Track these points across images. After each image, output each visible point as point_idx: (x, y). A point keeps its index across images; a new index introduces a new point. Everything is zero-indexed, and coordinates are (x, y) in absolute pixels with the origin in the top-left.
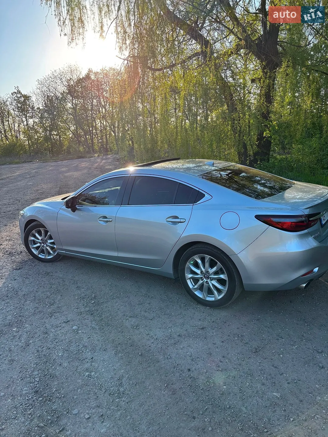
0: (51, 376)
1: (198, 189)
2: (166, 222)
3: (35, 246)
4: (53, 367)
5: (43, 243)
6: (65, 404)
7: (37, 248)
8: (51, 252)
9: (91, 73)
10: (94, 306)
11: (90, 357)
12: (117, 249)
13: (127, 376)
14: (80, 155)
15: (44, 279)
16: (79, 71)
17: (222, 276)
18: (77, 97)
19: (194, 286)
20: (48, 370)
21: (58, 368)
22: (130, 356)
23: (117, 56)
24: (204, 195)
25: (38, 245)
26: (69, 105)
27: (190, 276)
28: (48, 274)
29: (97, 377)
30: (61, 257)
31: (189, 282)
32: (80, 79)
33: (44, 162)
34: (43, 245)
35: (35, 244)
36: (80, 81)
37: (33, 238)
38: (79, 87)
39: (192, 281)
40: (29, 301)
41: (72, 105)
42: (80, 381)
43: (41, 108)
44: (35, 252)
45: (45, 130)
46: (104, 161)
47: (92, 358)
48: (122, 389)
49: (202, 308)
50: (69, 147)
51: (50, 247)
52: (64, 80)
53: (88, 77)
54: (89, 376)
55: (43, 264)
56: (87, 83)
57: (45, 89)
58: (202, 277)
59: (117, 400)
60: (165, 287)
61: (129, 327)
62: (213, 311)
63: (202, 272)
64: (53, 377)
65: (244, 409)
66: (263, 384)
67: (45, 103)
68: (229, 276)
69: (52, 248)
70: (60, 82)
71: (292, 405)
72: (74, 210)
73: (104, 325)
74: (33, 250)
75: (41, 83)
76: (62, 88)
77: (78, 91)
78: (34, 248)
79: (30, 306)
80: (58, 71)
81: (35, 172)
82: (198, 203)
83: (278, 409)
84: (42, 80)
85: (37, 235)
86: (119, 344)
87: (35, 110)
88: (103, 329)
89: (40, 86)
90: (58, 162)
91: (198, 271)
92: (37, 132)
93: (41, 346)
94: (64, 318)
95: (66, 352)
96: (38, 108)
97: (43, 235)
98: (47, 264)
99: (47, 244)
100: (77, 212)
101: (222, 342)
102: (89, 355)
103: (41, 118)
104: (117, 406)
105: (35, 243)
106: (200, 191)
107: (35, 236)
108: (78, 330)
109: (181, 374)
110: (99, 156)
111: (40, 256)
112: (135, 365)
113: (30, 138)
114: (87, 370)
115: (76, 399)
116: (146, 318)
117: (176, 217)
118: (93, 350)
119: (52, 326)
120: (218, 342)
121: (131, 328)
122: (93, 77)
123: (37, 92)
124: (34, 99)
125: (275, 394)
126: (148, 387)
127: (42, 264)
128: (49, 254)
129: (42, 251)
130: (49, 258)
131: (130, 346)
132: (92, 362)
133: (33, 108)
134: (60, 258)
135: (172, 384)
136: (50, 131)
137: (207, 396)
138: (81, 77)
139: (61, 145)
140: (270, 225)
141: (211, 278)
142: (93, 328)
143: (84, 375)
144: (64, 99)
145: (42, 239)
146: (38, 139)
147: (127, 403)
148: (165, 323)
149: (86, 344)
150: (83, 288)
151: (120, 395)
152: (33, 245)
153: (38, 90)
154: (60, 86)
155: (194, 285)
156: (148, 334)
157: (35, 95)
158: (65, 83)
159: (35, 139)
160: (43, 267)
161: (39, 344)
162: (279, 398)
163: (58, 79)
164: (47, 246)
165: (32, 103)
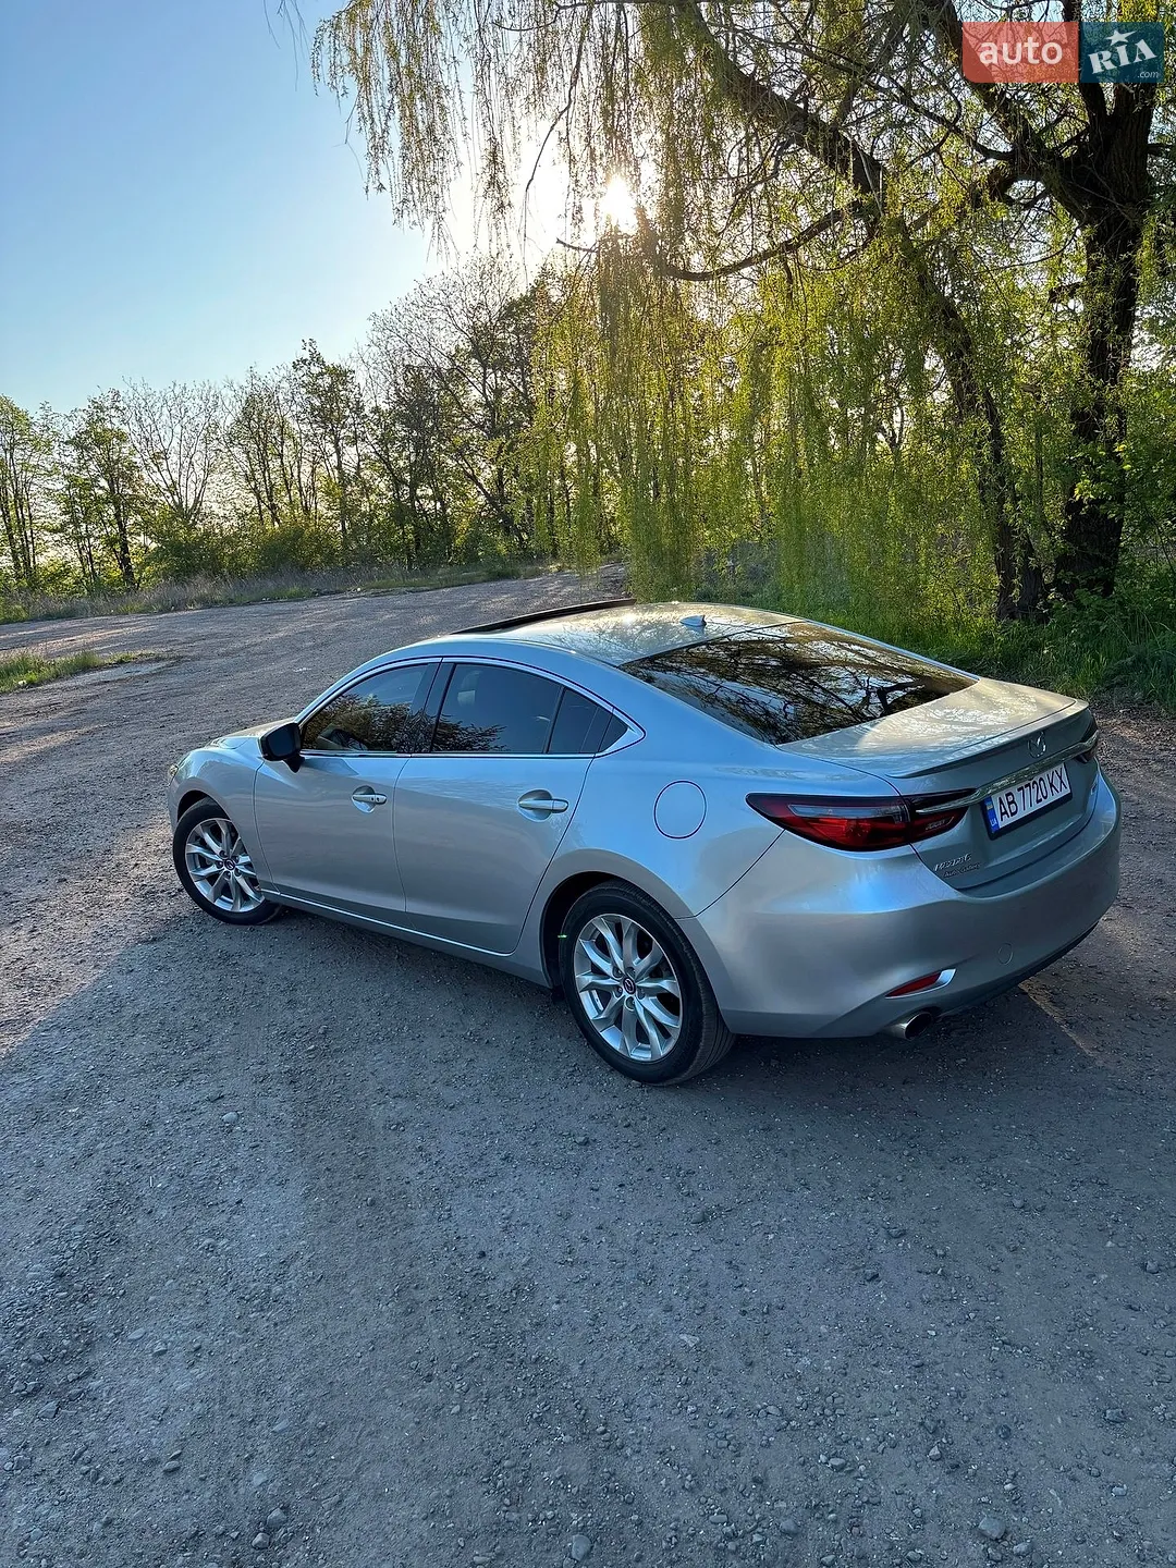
0: (112, 1240)
1: (610, 709)
2: (518, 809)
3: (204, 873)
4: (129, 1218)
5: (227, 864)
6: (119, 1314)
7: (212, 878)
8: (251, 893)
9: (549, 281)
10: (310, 1060)
11: (233, 1199)
12: (406, 891)
13: (307, 1257)
14: (499, 567)
15: (209, 975)
16: (508, 276)
17: (665, 984)
18: (501, 365)
19: (600, 1012)
20: (112, 1223)
21: (139, 1222)
22: (342, 1204)
23: (559, 241)
24: (626, 727)
25: (213, 869)
26: (475, 394)
27: (589, 979)
28: (226, 957)
29: (227, 1253)
30: (277, 910)
31: (585, 998)
32: (513, 304)
33: (377, 594)
34: (226, 869)
35: (205, 866)
36: (512, 310)
37: (197, 849)
38: (510, 329)
39: (596, 997)
40: (143, 1034)
41: (484, 394)
42: (180, 1259)
43: (384, 407)
44: (205, 890)
45: (397, 482)
46: (569, 589)
47: (240, 1202)
48: (277, 1289)
49: (617, 1081)
50: (475, 539)
51: (245, 876)
52: (457, 308)
53: (537, 294)
54: (211, 1248)
55: (228, 928)
56: (538, 315)
57: (395, 343)
58: (618, 987)
59: (251, 1316)
60: (542, 1015)
61: (380, 1124)
62: (646, 1094)
63: (616, 969)
64: (118, 1241)
65: (575, 1369)
66: (668, 1309)
67: (397, 392)
68: (685, 984)
69: (253, 882)
70: (444, 316)
71: (716, 1371)
72: (296, 763)
73: (310, 1114)
74: (198, 884)
75: (384, 326)
76: (449, 340)
77: (503, 346)
78: (201, 878)
79: (140, 1048)
80: (437, 283)
81: (337, 630)
82: (607, 751)
83: (670, 1378)
84: (386, 313)
85: (208, 838)
86: (328, 1169)
87: (366, 416)
88: (303, 1125)
89: (380, 335)
90: (421, 595)
91: (606, 967)
92: (367, 490)
93: (121, 1160)
94: (212, 1090)
95: (178, 1179)
96: (376, 410)
97: (224, 839)
98: (238, 929)
99: (237, 870)
100: (302, 770)
101: (620, 1186)
102: (234, 1193)
103: (384, 441)
104: (247, 1331)
105: (205, 864)
106: (615, 713)
107: (203, 844)
108: (234, 1123)
109: (454, 1264)
110: (560, 570)
111: (218, 903)
112: (343, 1229)
113: (346, 512)
114: (212, 1232)
115: (152, 1303)
116: (438, 1100)
117: (546, 796)
118: (252, 1181)
119: (172, 1107)
120: (610, 1186)
121: (384, 1127)
122: (555, 294)
123: (372, 355)
124: (360, 378)
125: (684, 1337)
126: (348, 1290)
127: (224, 928)
128: (246, 898)
129: (225, 890)
130: (243, 910)
131: (354, 1178)
132: (234, 1212)
133: (359, 408)
134: (275, 914)
135: (416, 1287)
136: (413, 486)
137: (494, 1326)
138: (516, 297)
139: (448, 532)
140: (785, 828)
141: (640, 988)
142: (279, 1121)
143: (198, 1245)
144: (457, 375)
145: (222, 852)
146: (372, 516)
147: (276, 1325)
148: (484, 1119)
149: (239, 1164)
150: (305, 1006)
151: (267, 1301)
152: (198, 870)
153: (375, 349)
154: (443, 333)
155: (602, 1008)
156: (421, 1149)
157: (363, 367)
158: (462, 320)
159: (364, 515)
160: (222, 939)
161: (116, 1153)
162: (690, 1349)
163: (438, 307)
164: (238, 873)
165: (356, 391)
